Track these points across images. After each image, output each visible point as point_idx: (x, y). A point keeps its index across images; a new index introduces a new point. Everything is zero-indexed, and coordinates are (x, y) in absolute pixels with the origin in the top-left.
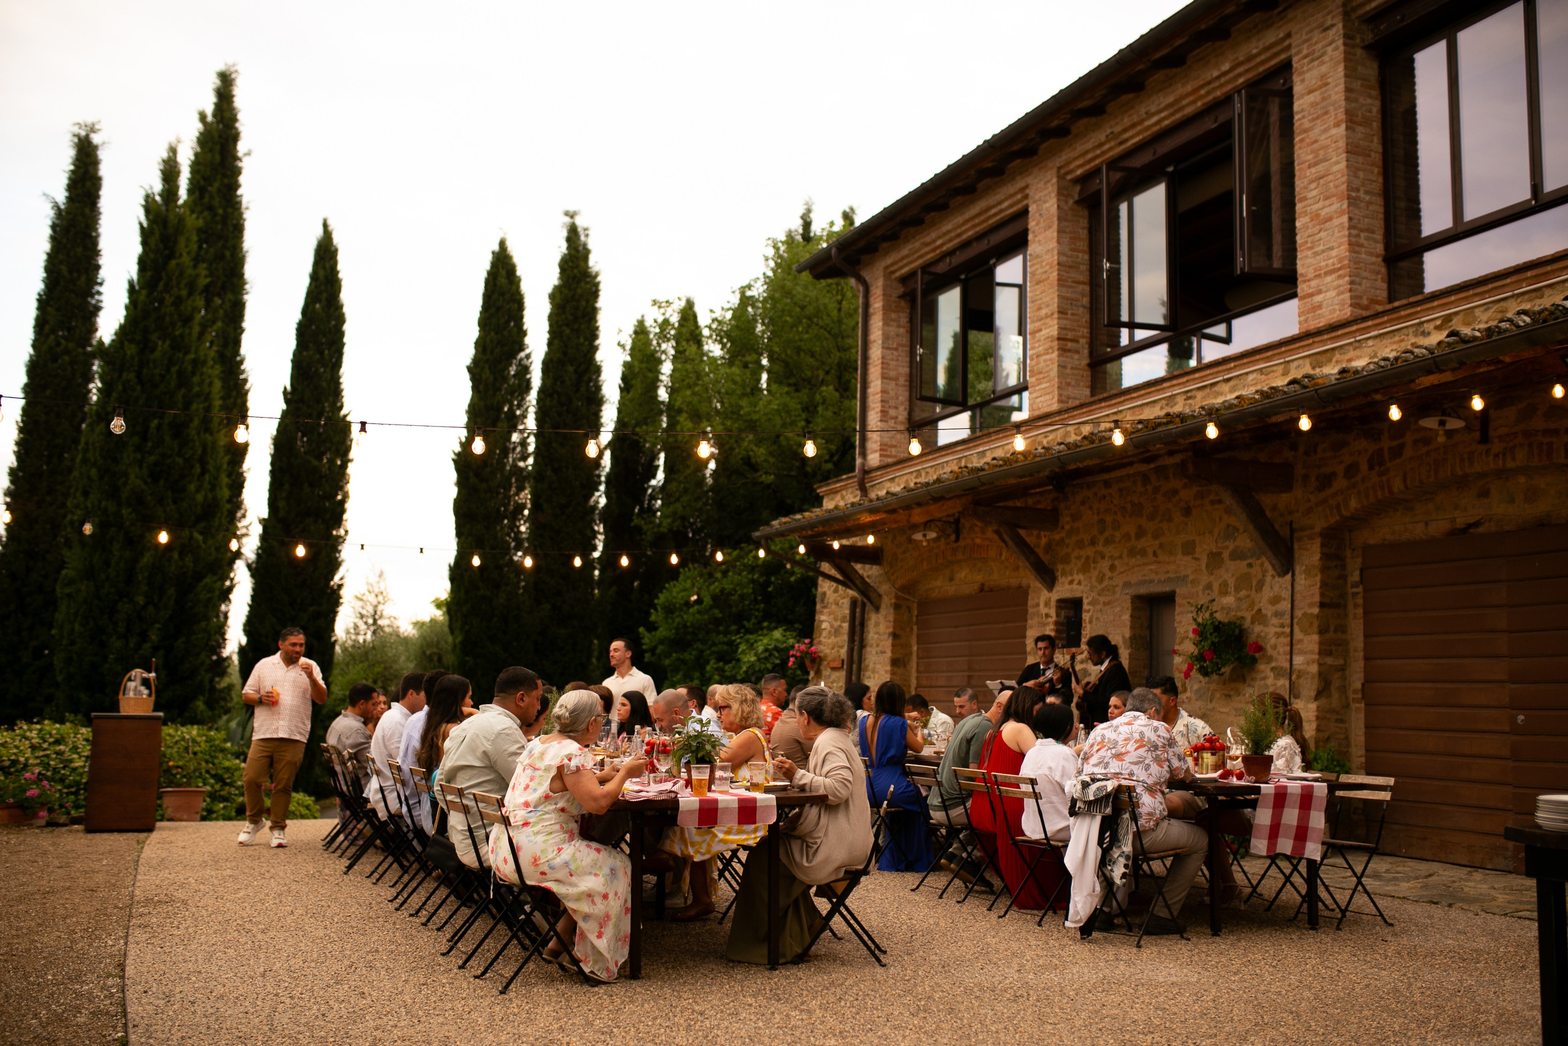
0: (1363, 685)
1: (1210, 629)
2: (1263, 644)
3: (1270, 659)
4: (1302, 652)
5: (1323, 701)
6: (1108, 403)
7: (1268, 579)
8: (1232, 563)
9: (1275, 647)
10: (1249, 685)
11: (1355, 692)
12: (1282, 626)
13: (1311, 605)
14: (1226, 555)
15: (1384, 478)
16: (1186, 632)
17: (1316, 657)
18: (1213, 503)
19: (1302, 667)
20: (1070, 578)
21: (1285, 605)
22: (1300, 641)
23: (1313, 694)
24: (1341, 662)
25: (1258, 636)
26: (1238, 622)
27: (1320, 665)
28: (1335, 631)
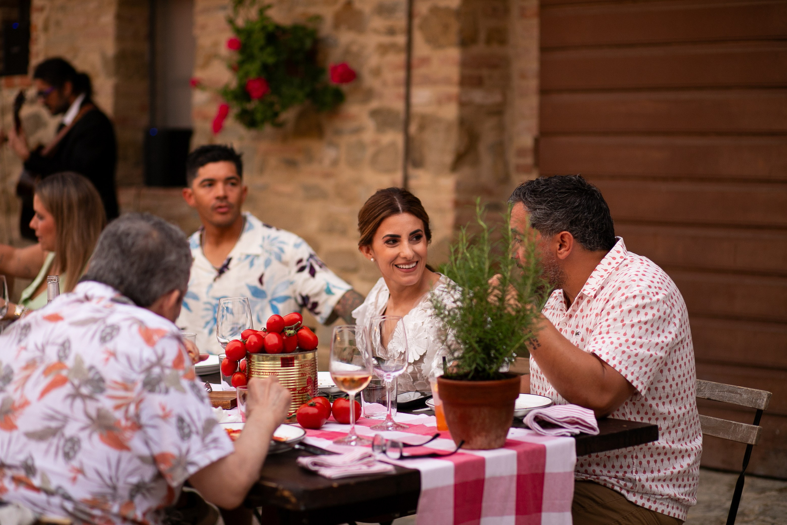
0: (537, 141)
1: (259, 39)
2: (353, 65)
3: (369, 95)
4: (429, 81)
5: (466, 172)
9: (377, 72)
10: (332, 144)
11: (521, 153)
12: (391, 32)
16: (216, 44)
17: (454, 90)
19: (429, 110)
22: (425, 61)
23: (449, 159)
24: (496, 98)
25: (347, 52)
26: (311, 26)
27: (462, 104)
28: (489, 41)
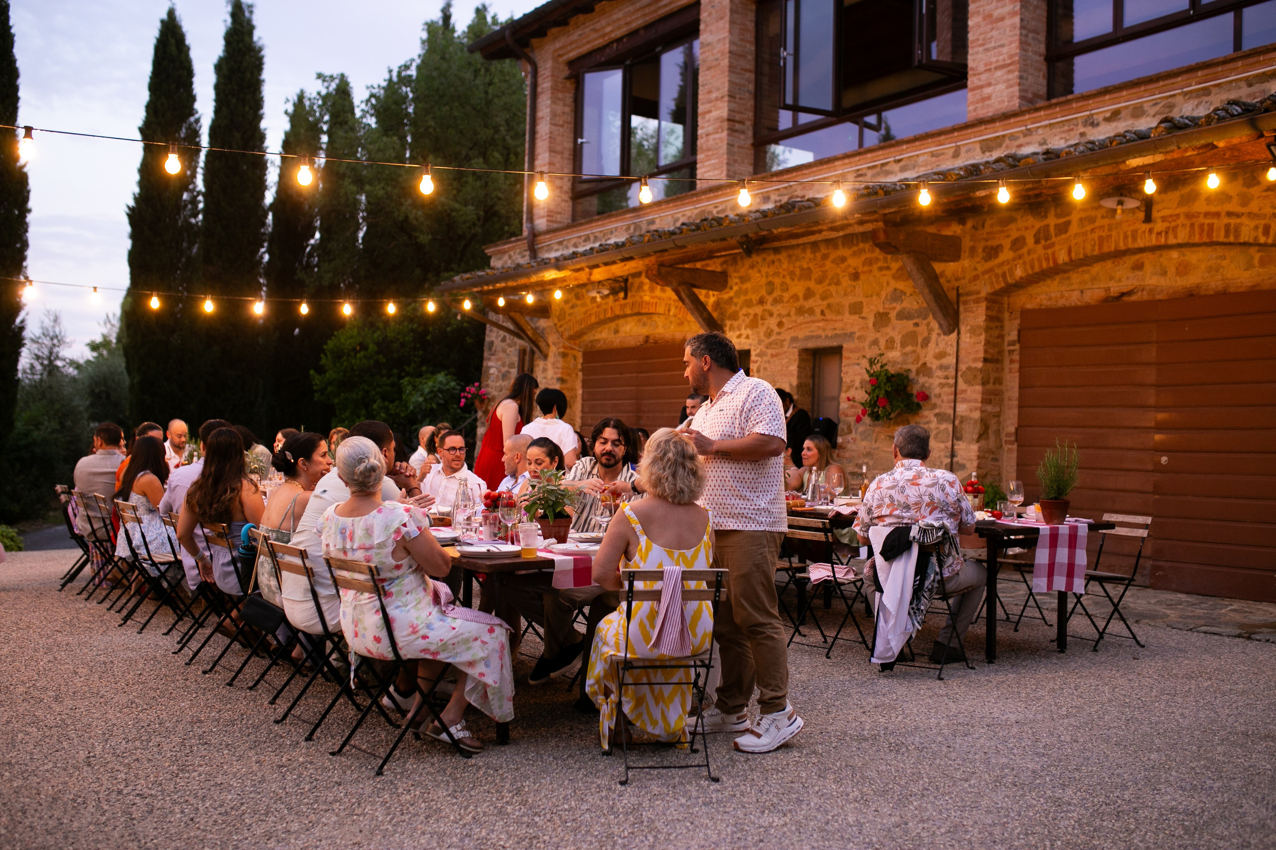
0: (1017, 429)
1: (883, 378)
2: (927, 393)
3: (934, 406)
4: (965, 401)
5: (983, 442)
6: (779, 179)
7: (934, 336)
8: (899, 322)
9: (939, 396)
11: (1008, 435)
12: (947, 378)
13: (975, 360)
14: (893, 315)
15: (1050, 251)
16: (853, 381)
17: (979, 405)
18: (881, 269)
19: (964, 414)
20: (738, 333)
21: (951, 360)
22: (964, 391)
23: (975, 436)
24: (998, 409)
25: (923, 386)
26: (905, 373)
27: (982, 412)
28: (994, 383)
